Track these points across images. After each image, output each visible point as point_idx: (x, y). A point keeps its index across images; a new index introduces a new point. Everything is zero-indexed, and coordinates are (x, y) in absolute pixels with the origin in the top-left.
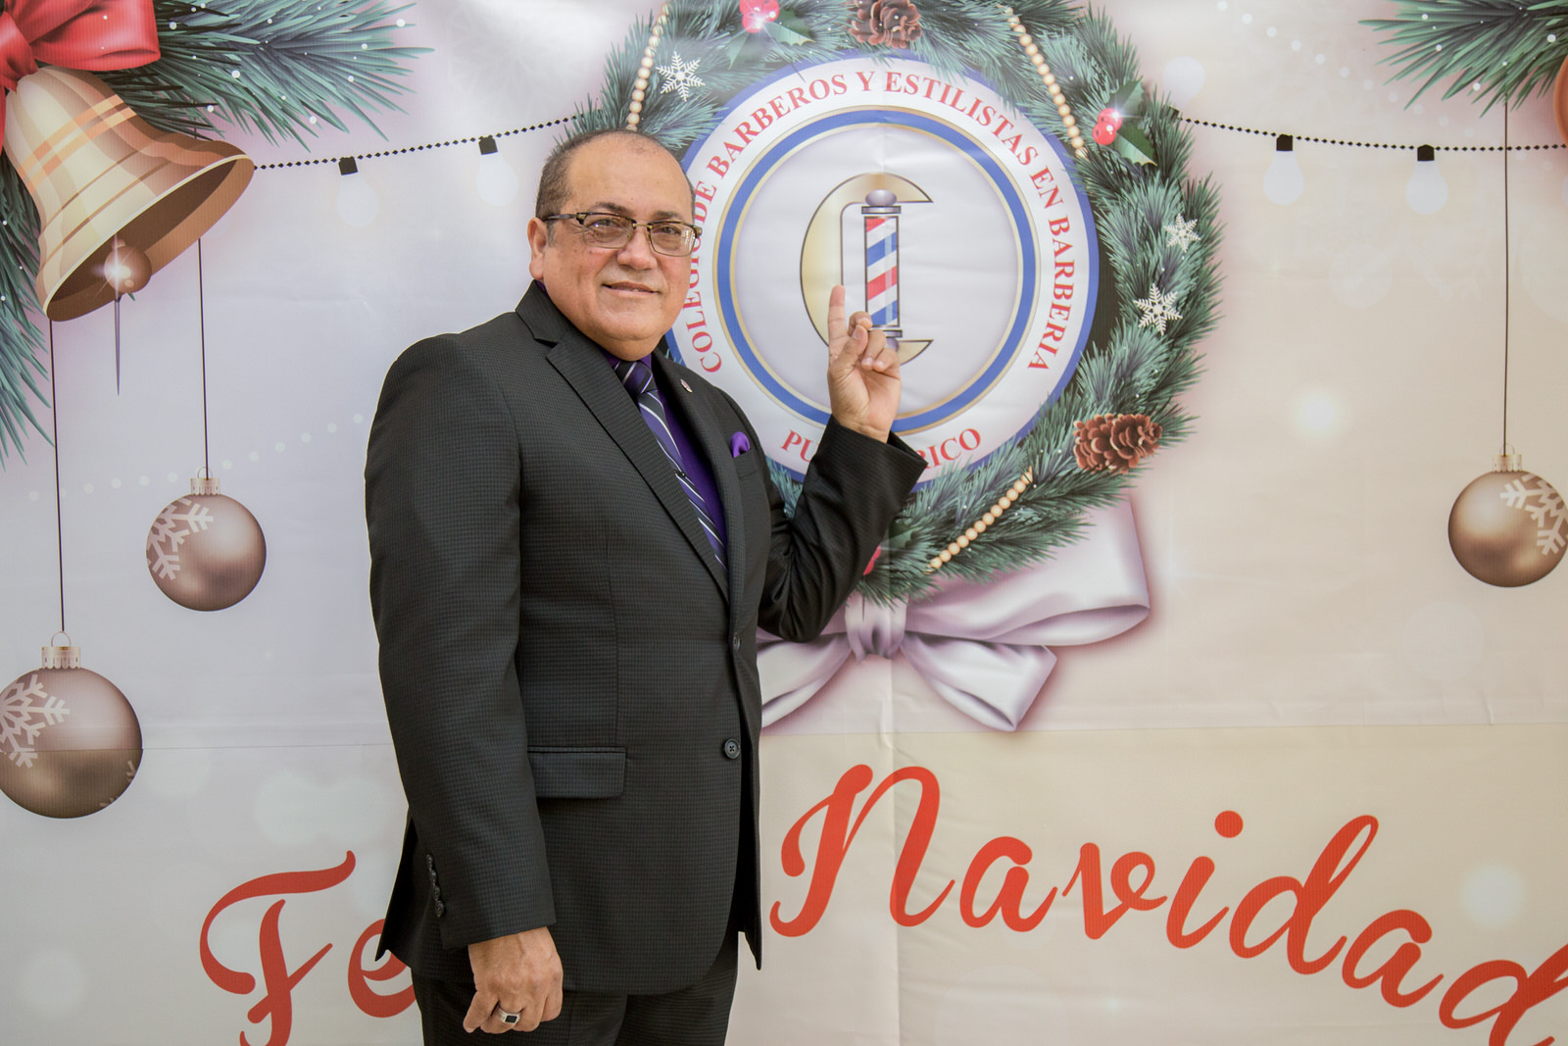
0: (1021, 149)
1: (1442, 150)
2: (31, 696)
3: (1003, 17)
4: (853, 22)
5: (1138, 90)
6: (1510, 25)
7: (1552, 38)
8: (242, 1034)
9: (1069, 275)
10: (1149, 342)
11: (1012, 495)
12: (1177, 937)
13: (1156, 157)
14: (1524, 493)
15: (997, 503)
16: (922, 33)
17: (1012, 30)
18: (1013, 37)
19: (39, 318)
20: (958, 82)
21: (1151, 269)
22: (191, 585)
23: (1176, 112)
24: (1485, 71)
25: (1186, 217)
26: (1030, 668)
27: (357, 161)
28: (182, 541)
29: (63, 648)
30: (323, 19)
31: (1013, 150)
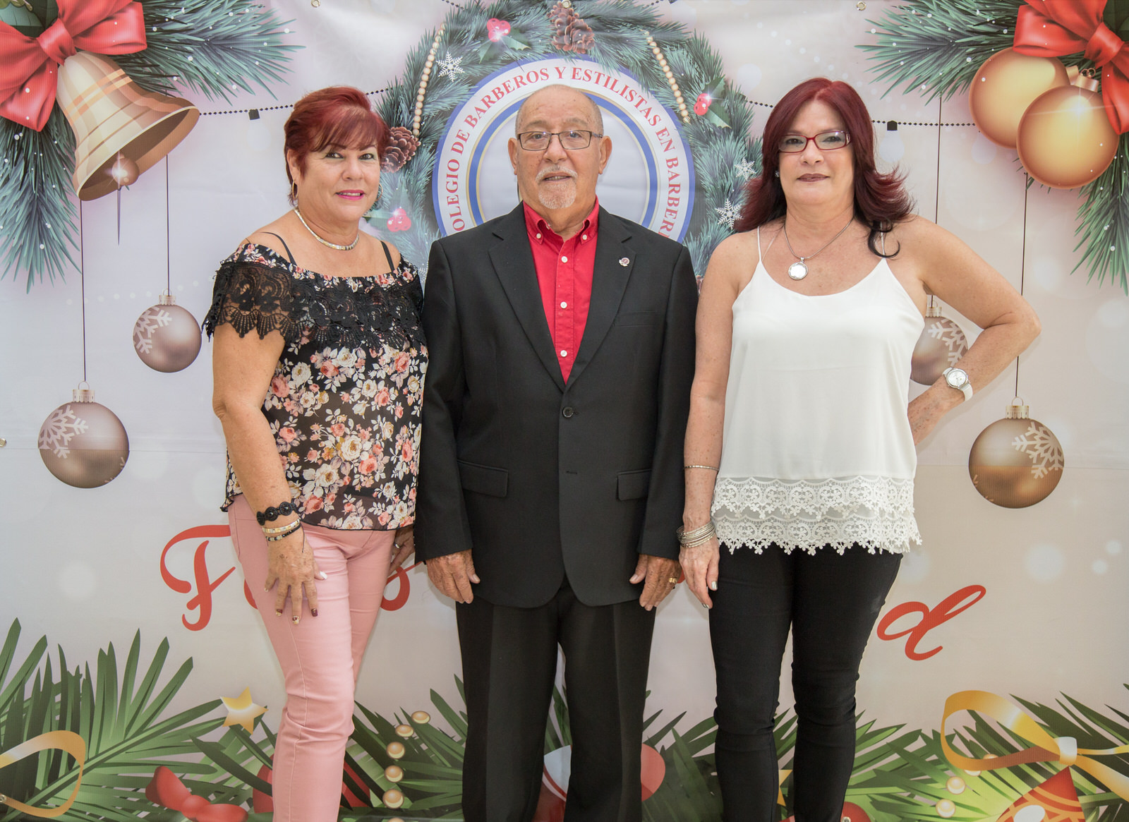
0: (651, 116)
1: (902, 124)
2: (66, 417)
3: (644, 36)
4: (554, 37)
5: (722, 81)
6: (945, 51)
7: (969, 60)
8: (184, 616)
9: (677, 192)
13: (731, 123)
14: (942, 330)
16: (595, 45)
17: (649, 44)
18: (649, 49)
19: (74, 198)
20: (615, 75)
21: (726, 190)
22: (159, 357)
23: (744, 97)
24: (928, 78)
25: (748, 160)
27: (259, 111)
28: (153, 332)
29: (85, 391)
30: (243, 27)
31: (646, 116)
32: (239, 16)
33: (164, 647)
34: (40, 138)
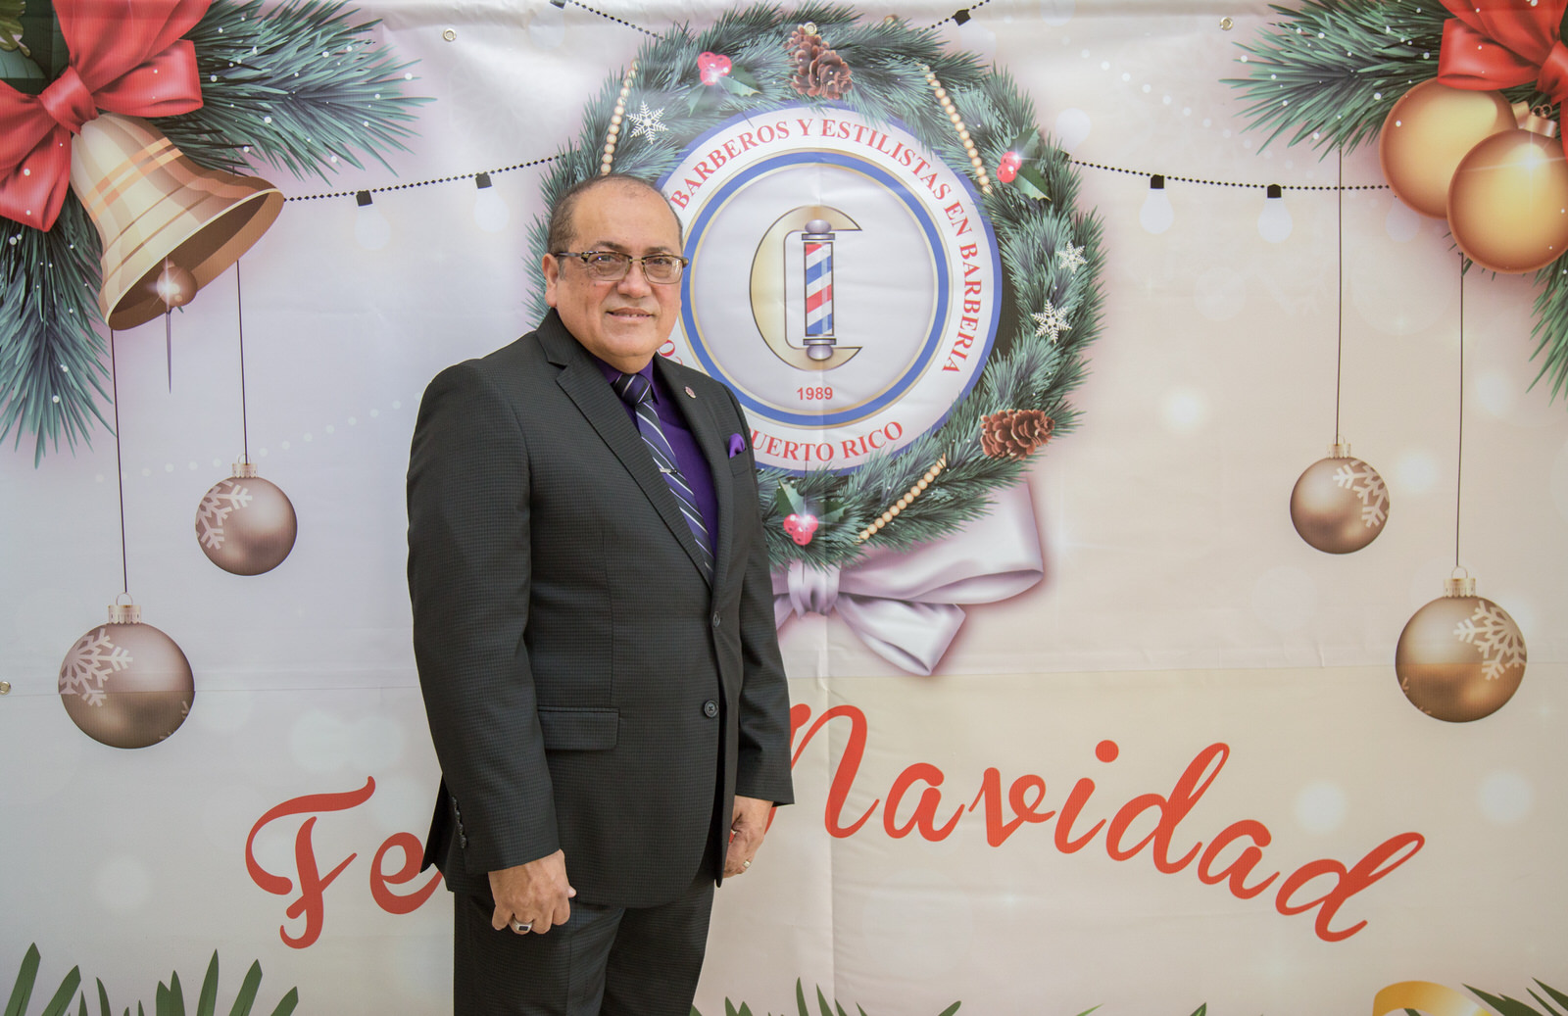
0: (936, 185)
1: (1288, 189)
2: (100, 646)
3: (921, 73)
4: (795, 77)
5: (1035, 135)
6: (1343, 85)
7: (1378, 96)
8: (282, 927)
9: (977, 292)
10: (1044, 349)
11: (929, 478)
12: (1063, 845)
13: (1050, 193)
14: (1352, 476)
15: (916, 485)
16: (853, 86)
17: (929, 84)
18: (929, 90)
19: (102, 327)
20: (883, 128)
21: (1046, 287)
22: (234, 554)
23: (1067, 155)
24: (1323, 123)
25: (1075, 244)
26: (942, 624)
27: (372, 194)
28: (226, 517)
29: (127, 607)
30: (343, 73)
31: (930, 186)
32: (338, 57)
33: (255, 975)
34: (48, 241)
